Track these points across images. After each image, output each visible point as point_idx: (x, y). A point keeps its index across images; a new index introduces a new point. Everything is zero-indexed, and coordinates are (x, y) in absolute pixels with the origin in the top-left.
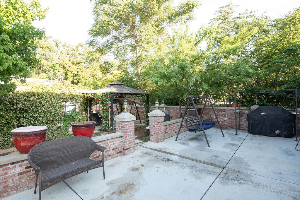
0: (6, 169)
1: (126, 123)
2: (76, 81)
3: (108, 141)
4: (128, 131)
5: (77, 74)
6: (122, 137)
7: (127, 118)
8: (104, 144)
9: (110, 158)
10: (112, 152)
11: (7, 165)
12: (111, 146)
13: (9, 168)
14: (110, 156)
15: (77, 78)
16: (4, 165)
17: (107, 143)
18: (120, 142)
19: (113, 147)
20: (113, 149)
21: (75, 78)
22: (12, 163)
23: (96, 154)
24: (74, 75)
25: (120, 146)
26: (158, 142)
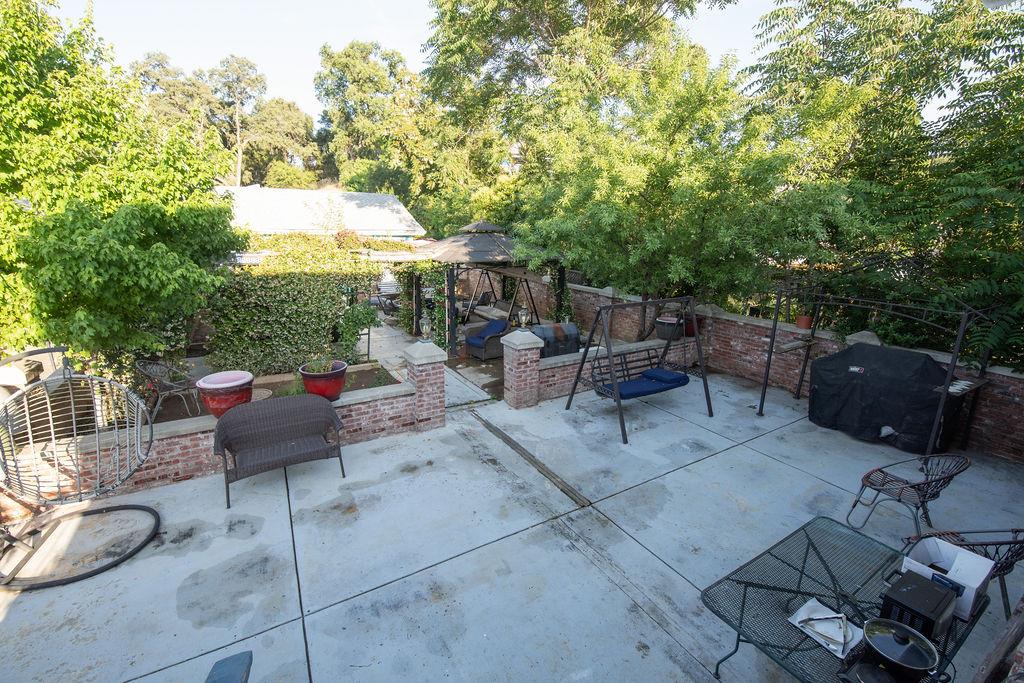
0: (196, 439)
1: (421, 368)
2: (431, 185)
3: (378, 403)
4: (425, 384)
5: (434, 166)
6: (413, 394)
7: (421, 358)
8: (370, 407)
9: (383, 433)
10: (390, 423)
11: (197, 433)
12: (387, 412)
13: (200, 439)
14: (383, 429)
15: (434, 175)
16: (191, 434)
17: (377, 406)
18: (409, 405)
19: (391, 413)
20: (391, 419)
21: (429, 176)
22: (203, 432)
23: (353, 426)
24: (428, 166)
25: (409, 412)
26: (517, 408)
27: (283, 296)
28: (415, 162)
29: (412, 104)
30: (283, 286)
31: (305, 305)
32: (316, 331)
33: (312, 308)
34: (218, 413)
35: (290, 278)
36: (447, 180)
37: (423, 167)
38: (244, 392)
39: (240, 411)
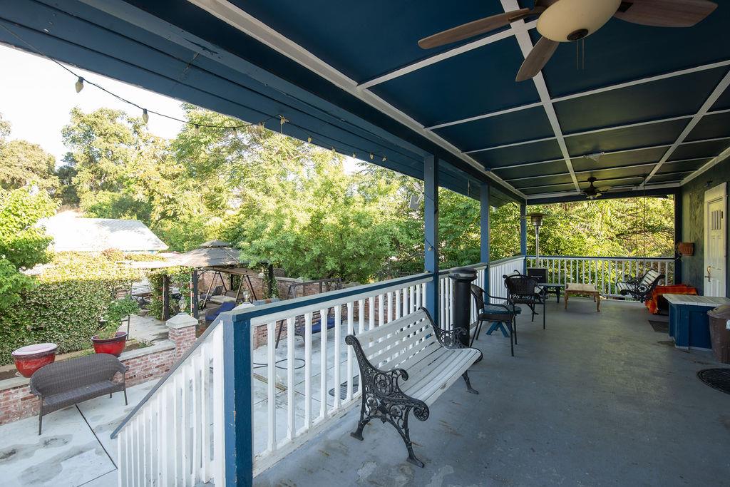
0: (7, 394)
1: (180, 331)
2: (170, 213)
3: (149, 357)
4: (182, 341)
5: (173, 199)
6: (173, 349)
7: (180, 324)
8: (142, 360)
9: (152, 378)
10: (156, 370)
11: (9, 389)
12: (154, 362)
13: (11, 393)
14: (151, 375)
15: (173, 206)
16: (5, 390)
17: (147, 359)
18: (170, 356)
19: (158, 363)
20: (158, 367)
21: (169, 207)
22: (14, 388)
23: (129, 374)
24: (167, 200)
25: (170, 361)
27: (62, 296)
28: (157, 197)
29: (155, 157)
30: (61, 289)
31: (80, 301)
32: (87, 320)
33: (85, 303)
34: (27, 374)
35: (69, 284)
36: (184, 210)
37: (163, 201)
38: (50, 356)
39: (49, 369)
